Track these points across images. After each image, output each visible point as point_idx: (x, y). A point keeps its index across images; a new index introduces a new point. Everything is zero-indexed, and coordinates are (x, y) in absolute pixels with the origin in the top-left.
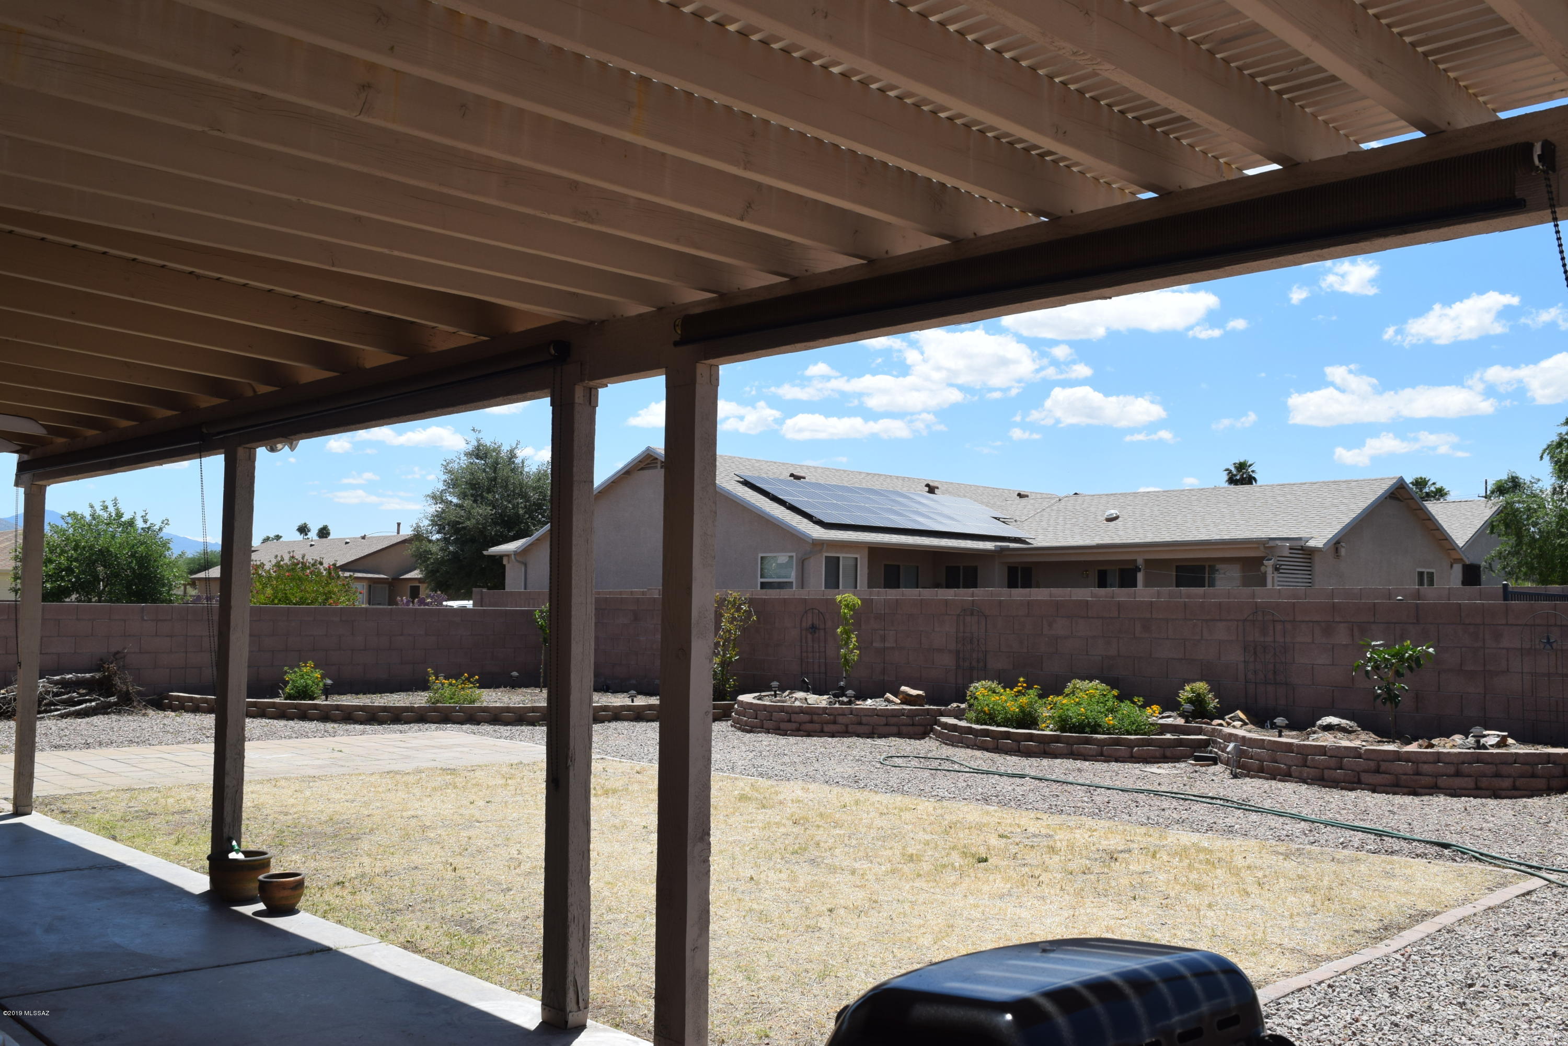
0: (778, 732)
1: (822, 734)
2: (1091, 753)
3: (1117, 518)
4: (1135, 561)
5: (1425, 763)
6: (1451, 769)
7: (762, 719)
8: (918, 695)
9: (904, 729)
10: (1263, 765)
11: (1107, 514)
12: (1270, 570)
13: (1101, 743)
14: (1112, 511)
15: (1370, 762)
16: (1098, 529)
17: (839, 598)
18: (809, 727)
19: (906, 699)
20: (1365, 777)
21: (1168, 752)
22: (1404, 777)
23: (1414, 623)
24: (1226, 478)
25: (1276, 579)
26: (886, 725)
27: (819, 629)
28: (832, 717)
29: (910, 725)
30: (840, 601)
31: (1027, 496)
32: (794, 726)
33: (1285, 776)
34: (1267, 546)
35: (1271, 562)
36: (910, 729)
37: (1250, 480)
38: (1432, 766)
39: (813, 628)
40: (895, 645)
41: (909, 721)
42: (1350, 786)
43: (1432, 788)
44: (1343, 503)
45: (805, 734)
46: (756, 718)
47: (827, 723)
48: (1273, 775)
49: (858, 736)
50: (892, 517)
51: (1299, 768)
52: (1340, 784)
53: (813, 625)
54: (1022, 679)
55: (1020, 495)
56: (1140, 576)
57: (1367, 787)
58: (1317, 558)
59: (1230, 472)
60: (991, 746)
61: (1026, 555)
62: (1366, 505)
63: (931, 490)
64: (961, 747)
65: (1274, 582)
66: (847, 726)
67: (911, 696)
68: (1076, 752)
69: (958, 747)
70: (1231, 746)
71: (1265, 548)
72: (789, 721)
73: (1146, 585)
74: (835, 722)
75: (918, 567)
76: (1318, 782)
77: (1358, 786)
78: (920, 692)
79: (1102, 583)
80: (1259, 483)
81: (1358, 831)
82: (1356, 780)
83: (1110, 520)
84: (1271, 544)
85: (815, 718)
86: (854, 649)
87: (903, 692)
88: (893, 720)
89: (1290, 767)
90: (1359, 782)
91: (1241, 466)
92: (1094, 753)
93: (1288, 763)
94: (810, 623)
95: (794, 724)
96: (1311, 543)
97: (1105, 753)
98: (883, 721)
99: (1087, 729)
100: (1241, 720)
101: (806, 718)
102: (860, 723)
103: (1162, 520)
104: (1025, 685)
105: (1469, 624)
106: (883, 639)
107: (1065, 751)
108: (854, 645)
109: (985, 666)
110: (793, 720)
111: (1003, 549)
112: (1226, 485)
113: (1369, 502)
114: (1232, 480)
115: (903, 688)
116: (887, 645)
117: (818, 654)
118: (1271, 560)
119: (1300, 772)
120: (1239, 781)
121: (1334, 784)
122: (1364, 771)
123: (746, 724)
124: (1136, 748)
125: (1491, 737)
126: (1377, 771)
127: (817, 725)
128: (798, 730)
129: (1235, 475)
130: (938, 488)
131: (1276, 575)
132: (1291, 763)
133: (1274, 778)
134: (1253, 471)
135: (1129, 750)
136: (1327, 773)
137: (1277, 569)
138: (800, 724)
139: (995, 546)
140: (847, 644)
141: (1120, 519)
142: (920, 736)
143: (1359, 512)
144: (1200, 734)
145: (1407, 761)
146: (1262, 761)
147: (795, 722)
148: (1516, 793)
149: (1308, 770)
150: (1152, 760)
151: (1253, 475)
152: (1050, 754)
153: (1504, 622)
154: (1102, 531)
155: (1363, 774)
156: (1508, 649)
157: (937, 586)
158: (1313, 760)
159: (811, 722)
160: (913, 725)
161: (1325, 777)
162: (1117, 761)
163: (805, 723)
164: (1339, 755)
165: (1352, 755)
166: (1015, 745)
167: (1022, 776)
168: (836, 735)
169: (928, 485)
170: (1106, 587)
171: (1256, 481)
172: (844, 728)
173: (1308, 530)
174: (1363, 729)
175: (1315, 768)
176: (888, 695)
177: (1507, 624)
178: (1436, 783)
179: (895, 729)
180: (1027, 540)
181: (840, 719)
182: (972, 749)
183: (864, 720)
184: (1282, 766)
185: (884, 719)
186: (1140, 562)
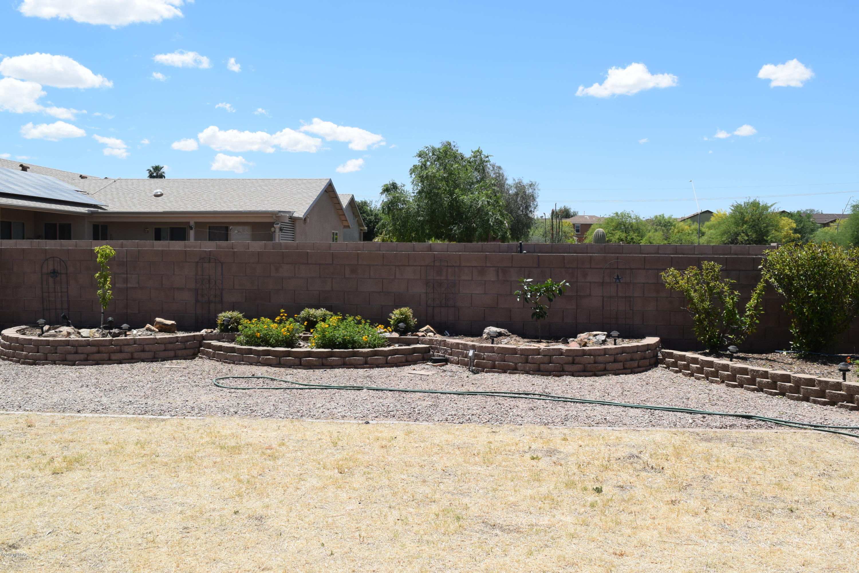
0: (65, 362)
1: (110, 362)
2: (360, 362)
3: (161, 195)
4: (189, 222)
5: (599, 355)
6: (612, 359)
7: (46, 352)
8: (172, 324)
9: (180, 353)
10: (495, 363)
11: (155, 192)
12: (277, 230)
13: (366, 355)
14: (158, 190)
15: (569, 357)
16: (151, 202)
17: (97, 249)
18: (97, 356)
19: (162, 327)
20: (567, 367)
21: (410, 358)
22: (589, 365)
23: (536, 267)
24: (148, 175)
25: (281, 236)
26: (165, 350)
27: (61, 274)
28: (118, 347)
29: (183, 349)
30: (98, 252)
31: (86, 178)
32: (82, 357)
33: (514, 370)
34: (276, 216)
35: (279, 226)
36: (184, 352)
37: (161, 176)
38: (603, 357)
39: (54, 273)
40: (137, 286)
41: (182, 346)
42: (559, 373)
43: (603, 371)
44: (304, 192)
45: (94, 362)
46: (38, 352)
47: (114, 352)
48: (504, 370)
49: (143, 361)
50: (13, 186)
51: (524, 364)
52: (552, 373)
53: (54, 270)
54: (282, 311)
55: (82, 177)
56: (192, 233)
57: (569, 373)
58: (297, 223)
59: (150, 171)
60: (274, 362)
61: (109, 217)
62: (318, 194)
63: (24, 168)
64: (244, 364)
65: (279, 238)
66: (132, 354)
67: (167, 325)
68: (348, 363)
69: (240, 364)
70: (471, 353)
71: (276, 217)
72: (76, 353)
73: (196, 239)
74: (121, 352)
75: (23, 224)
76: (538, 373)
77: (564, 373)
78: (173, 322)
79: (158, 237)
80: (166, 178)
81: (670, 411)
82: (561, 369)
83: (157, 196)
84: (280, 215)
85: (102, 349)
86: (108, 289)
87: (159, 323)
88: (170, 346)
89: (516, 364)
90: (563, 371)
91: (157, 169)
92: (362, 363)
93: (514, 361)
94: (51, 268)
95: (82, 355)
96: (296, 215)
97: (369, 362)
98: (162, 347)
99: (350, 346)
100: (431, 332)
101: (95, 349)
102: (143, 351)
103: (193, 197)
104: (286, 315)
105: (569, 268)
106: (126, 281)
107: (340, 363)
108: (109, 287)
109: (222, 300)
110: (79, 351)
111: (93, 213)
112: (149, 178)
113: (319, 192)
114: (151, 176)
115: (158, 319)
116: (129, 285)
117: (60, 294)
118: (278, 224)
119: (524, 367)
120: (477, 376)
121: (548, 373)
122: (566, 364)
123: (26, 357)
124: (390, 357)
125: (601, 336)
126: (573, 363)
127: (105, 354)
128: (86, 360)
129: (153, 173)
130: (29, 168)
131: (281, 233)
132: (517, 361)
133: (505, 372)
134: (163, 172)
135: (385, 358)
136: (542, 366)
137: (281, 230)
138: (88, 355)
139: (88, 210)
140: (103, 286)
141: (164, 196)
142: (191, 357)
143: (316, 197)
144: (418, 343)
145: (590, 355)
146: (494, 361)
147: (82, 353)
148: (640, 369)
149: (530, 365)
150: (401, 364)
151: (163, 174)
152: (328, 366)
153: (589, 267)
154: (155, 203)
155: (566, 365)
156: (590, 283)
157: (38, 237)
158: (533, 358)
159: (99, 352)
160: (185, 349)
161: (541, 369)
162: (378, 367)
163: (93, 353)
164: (549, 354)
165: (557, 354)
166: (297, 361)
167: (359, 389)
168: (123, 361)
169: (21, 166)
170: (160, 240)
171: (165, 177)
172: (129, 355)
173: (290, 207)
174: (512, 334)
175: (534, 363)
176: (148, 326)
177: (591, 268)
178: (605, 368)
179: (172, 353)
180: (102, 207)
181: (126, 348)
182: (256, 365)
183: (147, 348)
184: (511, 363)
185: (163, 346)
186: (192, 223)
